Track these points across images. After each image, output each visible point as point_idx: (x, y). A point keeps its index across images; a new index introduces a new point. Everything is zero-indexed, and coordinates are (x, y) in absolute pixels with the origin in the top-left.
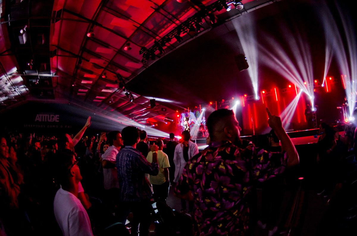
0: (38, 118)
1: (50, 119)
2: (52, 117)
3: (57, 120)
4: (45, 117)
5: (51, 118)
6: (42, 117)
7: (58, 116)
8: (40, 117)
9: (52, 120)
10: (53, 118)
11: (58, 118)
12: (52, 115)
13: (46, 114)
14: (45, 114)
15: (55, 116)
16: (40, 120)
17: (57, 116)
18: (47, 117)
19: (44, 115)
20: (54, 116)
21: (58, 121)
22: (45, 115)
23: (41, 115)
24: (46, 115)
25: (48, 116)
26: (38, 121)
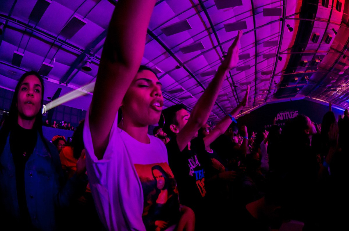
0: (279, 117)
1: (290, 116)
2: (292, 114)
4: (285, 115)
6: (283, 115)
7: (297, 111)
8: (280, 115)
9: (293, 117)
12: (291, 113)
13: (286, 112)
14: (284, 112)
15: (294, 112)
16: (281, 119)
18: (288, 114)
19: (284, 114)
20: (293, 112)
23: (281, 114)
24: (286, 113)
26: (279, 120)
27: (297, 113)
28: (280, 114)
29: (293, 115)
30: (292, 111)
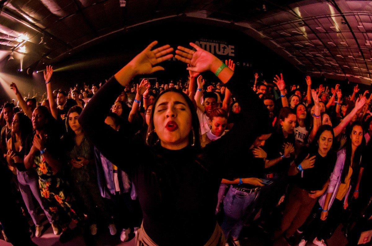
1: (219, 50)
2: (223, 48)
3: (232, 53)
4: (211, 46)
5: (222, 50)
6: (206, 46)
7: (233, 47)
8: (201, 45)
9: (224, 53)
10: (225, 49)
11: (233, 51)
12: (222, 46)
13: (213, 42)
14: (209, 42)
15: (228, 47)
17: (230, 47)
18: (215, 47)
19: (208, 44)
20: (226, 47)
21: (233, 55)
22: (211, 44)
23: (203, 43)
24: (213, 45)
25: (217, 45)
27: (232, 49)
28: (201, 43)
29: (224, 51)
30: (224, 44)
